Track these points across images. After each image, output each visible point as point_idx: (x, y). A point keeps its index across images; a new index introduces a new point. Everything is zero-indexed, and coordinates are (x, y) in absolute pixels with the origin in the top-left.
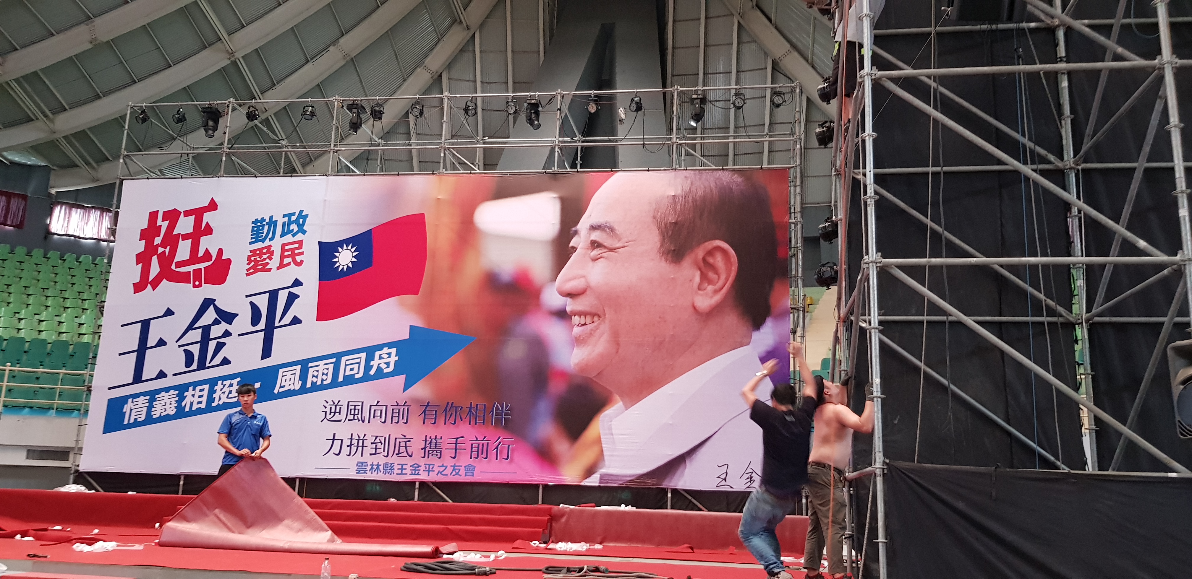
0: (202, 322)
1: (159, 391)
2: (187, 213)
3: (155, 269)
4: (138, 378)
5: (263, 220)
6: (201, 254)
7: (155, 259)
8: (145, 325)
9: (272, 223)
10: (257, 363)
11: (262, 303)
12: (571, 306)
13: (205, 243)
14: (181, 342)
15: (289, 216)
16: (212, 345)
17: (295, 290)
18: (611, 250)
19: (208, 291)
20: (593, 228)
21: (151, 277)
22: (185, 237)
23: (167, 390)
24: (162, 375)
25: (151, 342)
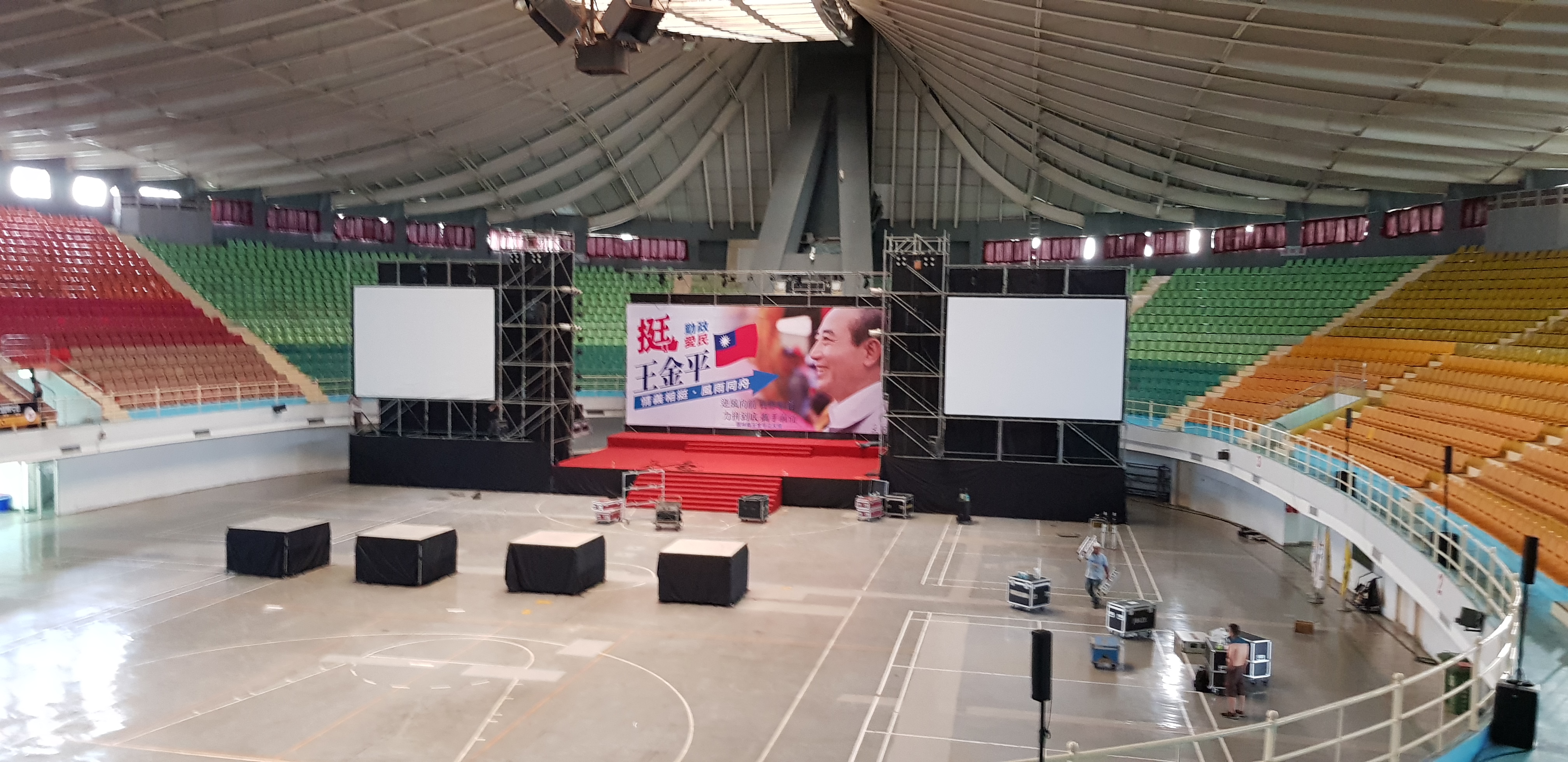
0: (669, 367)
1: (655, 394)
2: (657, 321)
3: (646, 344)
4: (645, 389)
5: (689, 324)
6: (665, 338)
7: (646, 340)
8: (645, 367)
9: (694, 326)
10: (693, 383)
11: (693, 360)
12: (816, 363)
13: (667, 334)
14: (661, 375)
15: (700, 323)
16: (674, 376)
17: (706, 355)
18: (832, 341)
19: (671, 354)
20: (825, 331)
21: (645, 347)
22: (657, 331)
23: (658, 393)
24: (655, 387)
25: (649, 373)
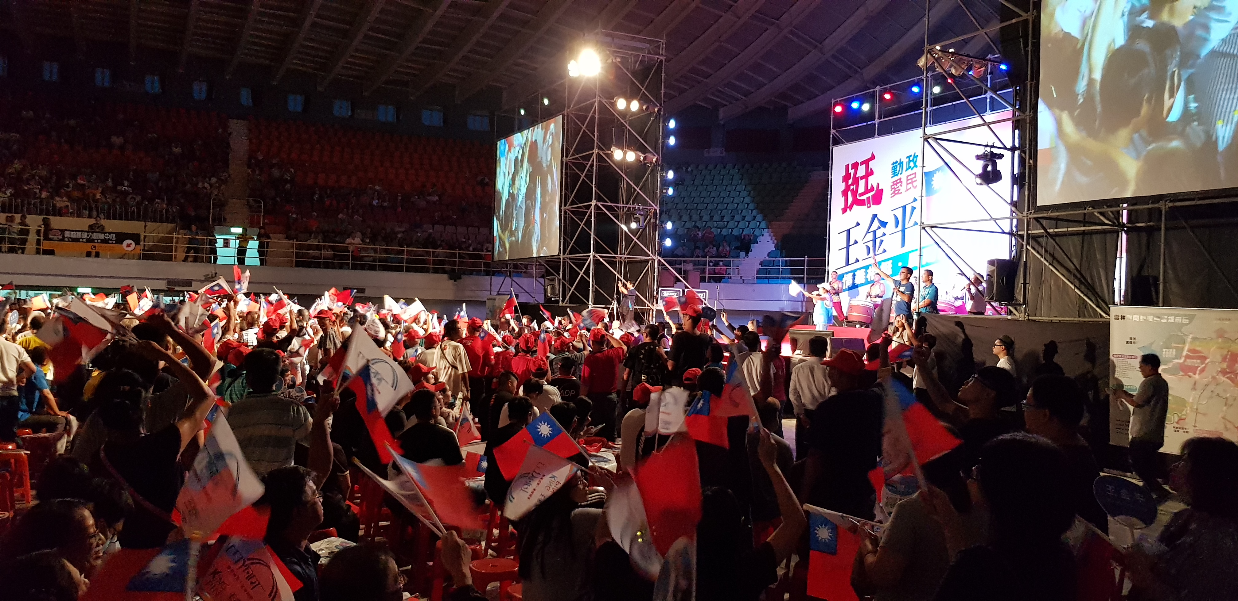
0: (872, 229)
1: (856, 270)
2: (862, 163)
3: (850, 199)
4: (847, 264)
5: (897, 162)
6: (869, 188)
7: (849, 193)
8: (848, 232)
9: (901, 163)
10: (899, 251)
11: (899, 214)
13: (871, 180)
14: (865, 240)
15: (909, 157)
16: (878, 241)
17: (914, 204)
19: (875, 209)
21: (849, 205)
22: (862, 178)
23: (860, 269)
24: (857, 261)
25: (851, 242)
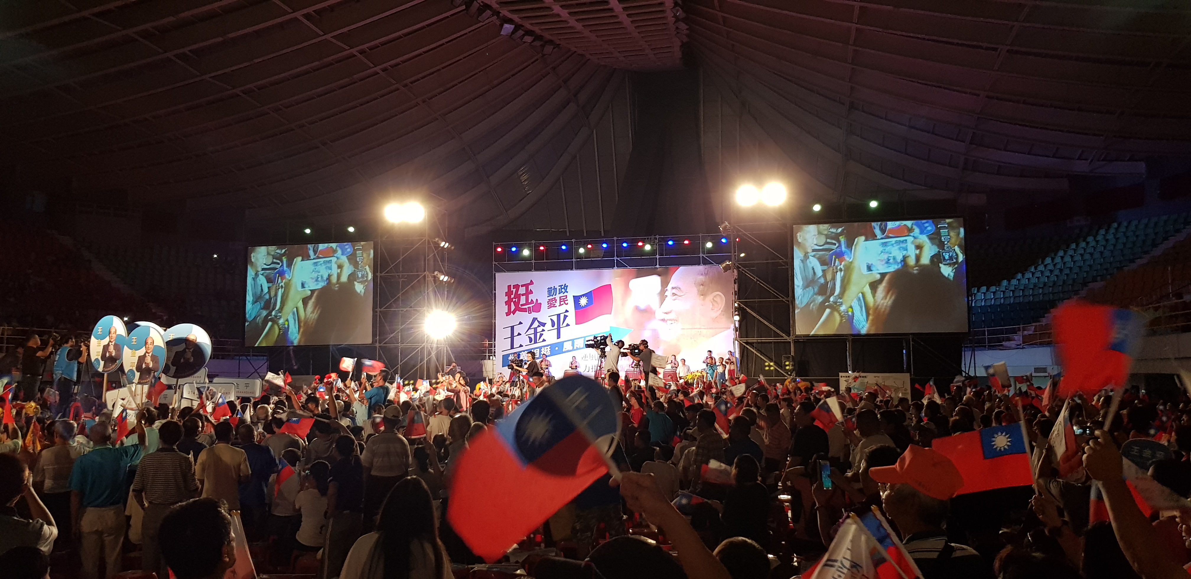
0: (533, 327)
1: (521, 352)
2: (522, 286)
3: (513, 307)
4: (512, 347)
5: (551, 288)
6: (530, 301)
7: (512, 303)
8: (512, 328)
9: (555, 289)
10: (554, 340)
11: (555, 319)
12: (666, 317)
13: (531, 297)
14: (527, 334)
15: (561, 286)
16: (538, 335)
17: (566, 314)
18: (680, 296)
19: (534, 315)
20: (673, 288)
21: (512, 310)
22: (523, 295)
23: (524, 351)
24: (521, 346)
25: (516, 334)
